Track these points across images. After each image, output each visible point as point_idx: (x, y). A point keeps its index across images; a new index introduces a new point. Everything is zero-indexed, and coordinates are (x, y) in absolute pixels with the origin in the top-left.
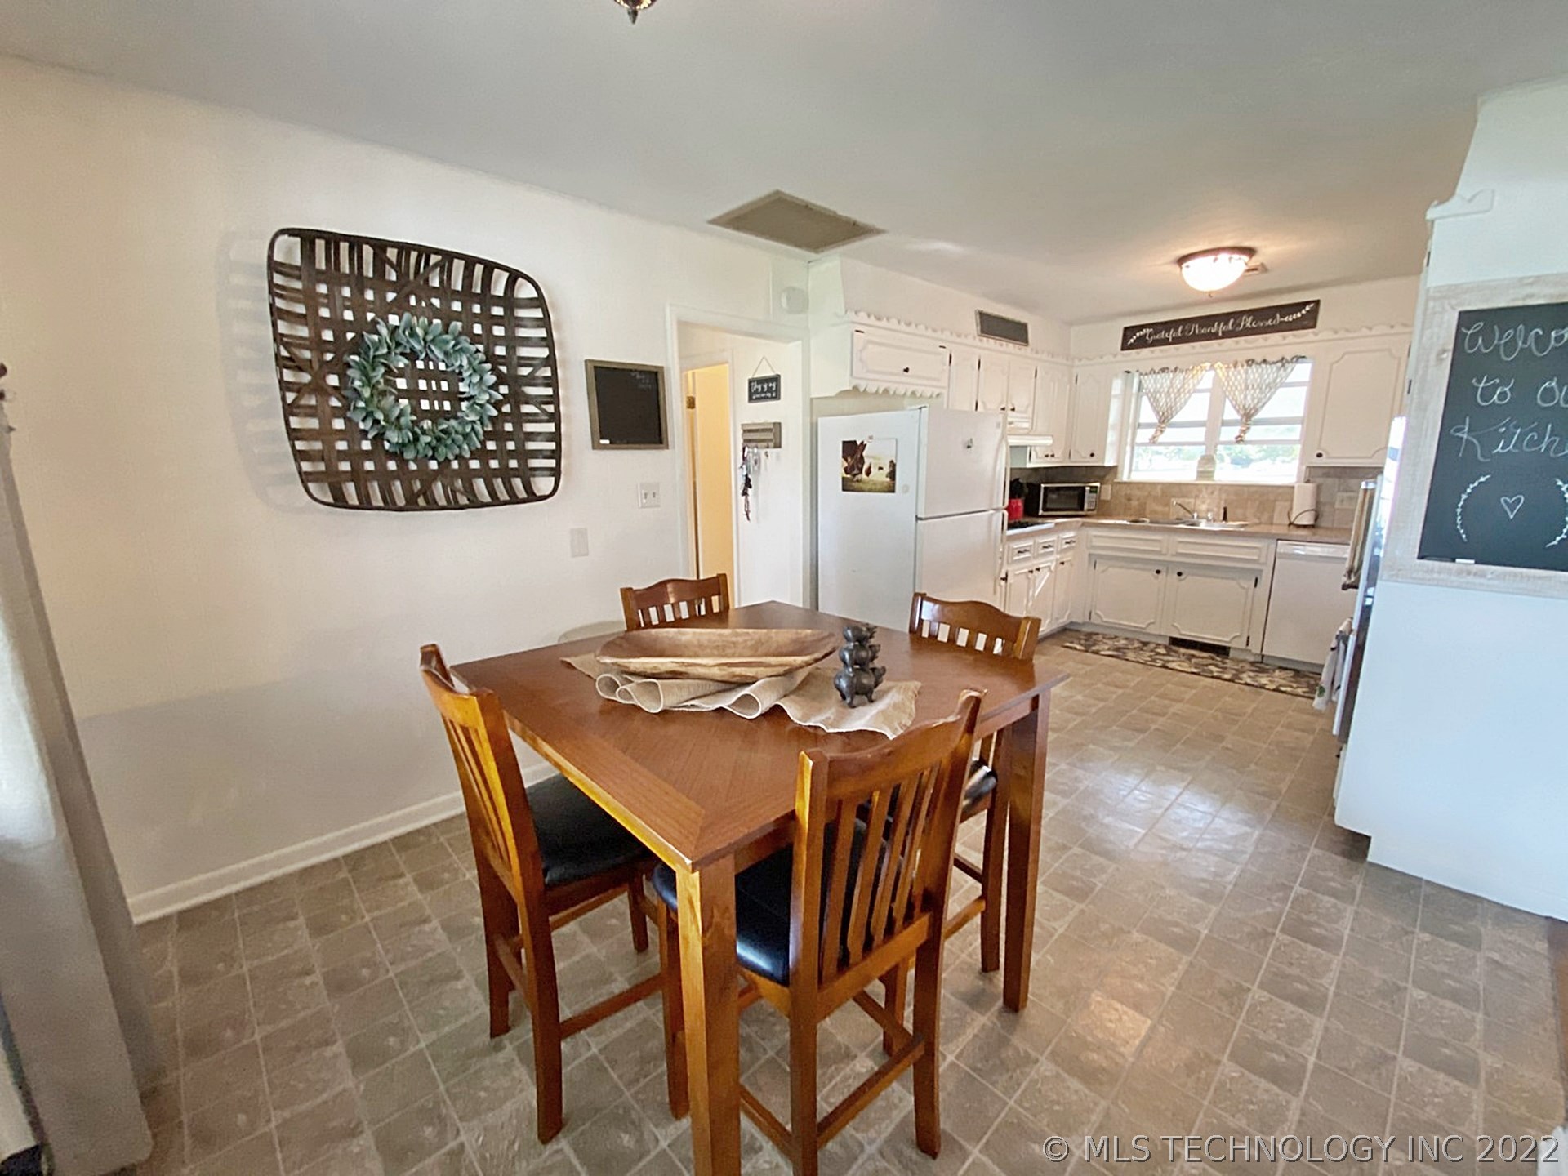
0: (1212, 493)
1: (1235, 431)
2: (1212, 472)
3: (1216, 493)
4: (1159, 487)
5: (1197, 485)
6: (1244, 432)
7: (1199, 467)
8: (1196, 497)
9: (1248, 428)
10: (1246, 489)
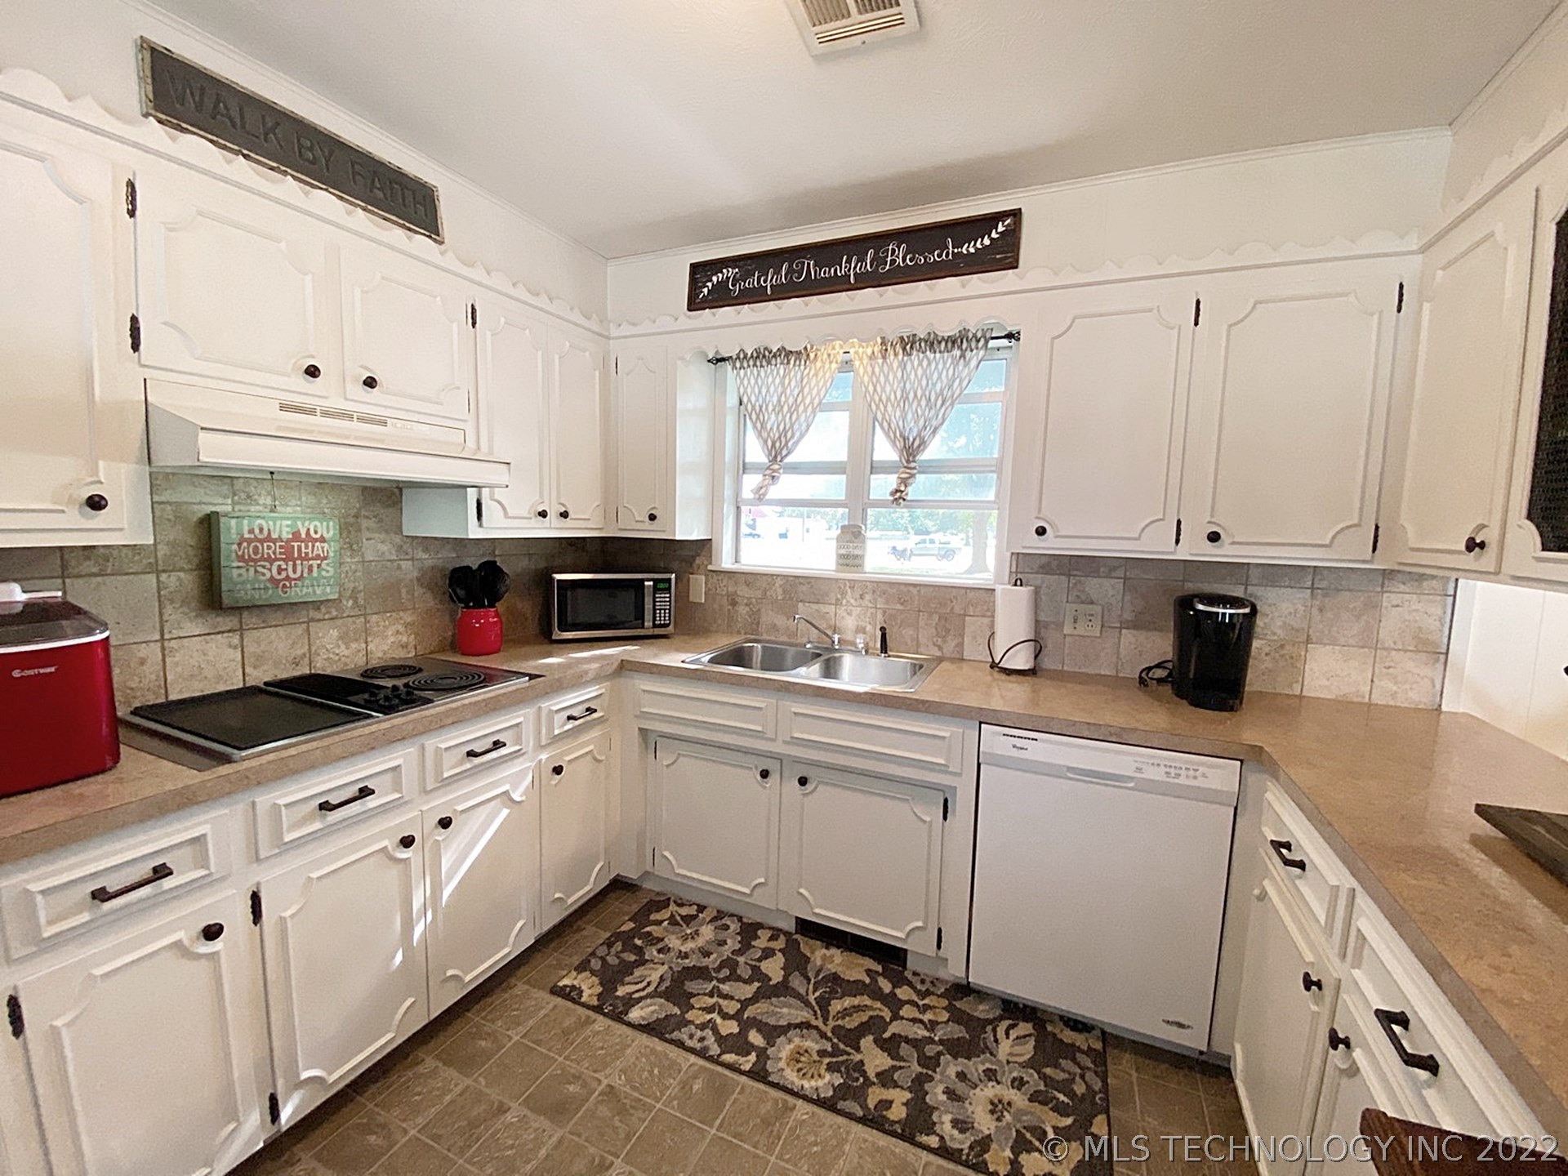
0: (862, 597)
1: (892, 481)
2: (862, 557)
3: (867, 597)
4: (779, 582)
5: (837, 580)
6: (905, 482)
7: (839, 547)
8: (838, 603)
9: (913, 476)
10: (914, 591)
